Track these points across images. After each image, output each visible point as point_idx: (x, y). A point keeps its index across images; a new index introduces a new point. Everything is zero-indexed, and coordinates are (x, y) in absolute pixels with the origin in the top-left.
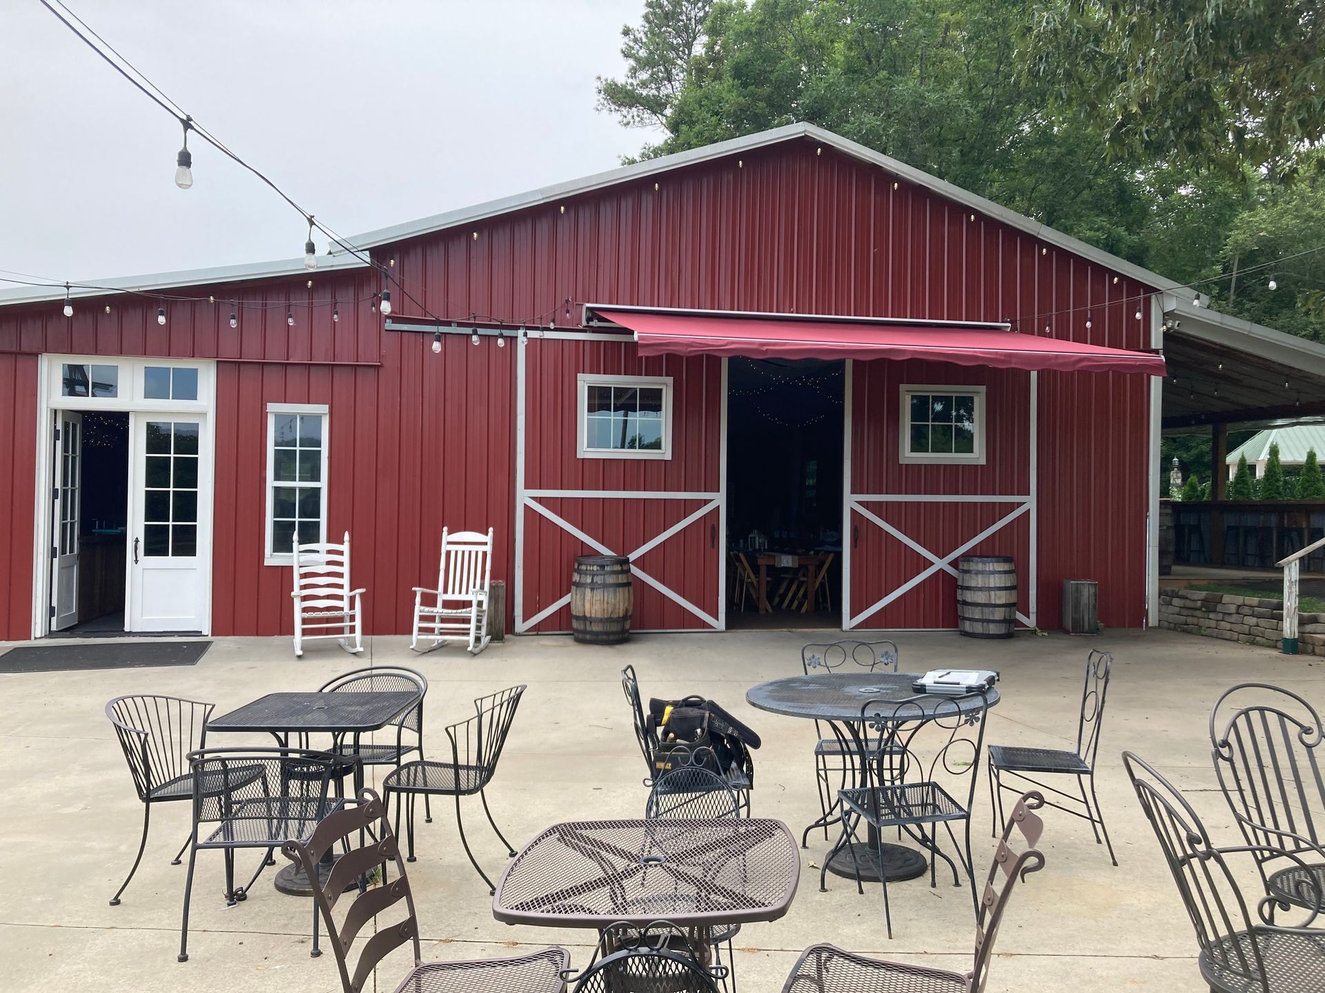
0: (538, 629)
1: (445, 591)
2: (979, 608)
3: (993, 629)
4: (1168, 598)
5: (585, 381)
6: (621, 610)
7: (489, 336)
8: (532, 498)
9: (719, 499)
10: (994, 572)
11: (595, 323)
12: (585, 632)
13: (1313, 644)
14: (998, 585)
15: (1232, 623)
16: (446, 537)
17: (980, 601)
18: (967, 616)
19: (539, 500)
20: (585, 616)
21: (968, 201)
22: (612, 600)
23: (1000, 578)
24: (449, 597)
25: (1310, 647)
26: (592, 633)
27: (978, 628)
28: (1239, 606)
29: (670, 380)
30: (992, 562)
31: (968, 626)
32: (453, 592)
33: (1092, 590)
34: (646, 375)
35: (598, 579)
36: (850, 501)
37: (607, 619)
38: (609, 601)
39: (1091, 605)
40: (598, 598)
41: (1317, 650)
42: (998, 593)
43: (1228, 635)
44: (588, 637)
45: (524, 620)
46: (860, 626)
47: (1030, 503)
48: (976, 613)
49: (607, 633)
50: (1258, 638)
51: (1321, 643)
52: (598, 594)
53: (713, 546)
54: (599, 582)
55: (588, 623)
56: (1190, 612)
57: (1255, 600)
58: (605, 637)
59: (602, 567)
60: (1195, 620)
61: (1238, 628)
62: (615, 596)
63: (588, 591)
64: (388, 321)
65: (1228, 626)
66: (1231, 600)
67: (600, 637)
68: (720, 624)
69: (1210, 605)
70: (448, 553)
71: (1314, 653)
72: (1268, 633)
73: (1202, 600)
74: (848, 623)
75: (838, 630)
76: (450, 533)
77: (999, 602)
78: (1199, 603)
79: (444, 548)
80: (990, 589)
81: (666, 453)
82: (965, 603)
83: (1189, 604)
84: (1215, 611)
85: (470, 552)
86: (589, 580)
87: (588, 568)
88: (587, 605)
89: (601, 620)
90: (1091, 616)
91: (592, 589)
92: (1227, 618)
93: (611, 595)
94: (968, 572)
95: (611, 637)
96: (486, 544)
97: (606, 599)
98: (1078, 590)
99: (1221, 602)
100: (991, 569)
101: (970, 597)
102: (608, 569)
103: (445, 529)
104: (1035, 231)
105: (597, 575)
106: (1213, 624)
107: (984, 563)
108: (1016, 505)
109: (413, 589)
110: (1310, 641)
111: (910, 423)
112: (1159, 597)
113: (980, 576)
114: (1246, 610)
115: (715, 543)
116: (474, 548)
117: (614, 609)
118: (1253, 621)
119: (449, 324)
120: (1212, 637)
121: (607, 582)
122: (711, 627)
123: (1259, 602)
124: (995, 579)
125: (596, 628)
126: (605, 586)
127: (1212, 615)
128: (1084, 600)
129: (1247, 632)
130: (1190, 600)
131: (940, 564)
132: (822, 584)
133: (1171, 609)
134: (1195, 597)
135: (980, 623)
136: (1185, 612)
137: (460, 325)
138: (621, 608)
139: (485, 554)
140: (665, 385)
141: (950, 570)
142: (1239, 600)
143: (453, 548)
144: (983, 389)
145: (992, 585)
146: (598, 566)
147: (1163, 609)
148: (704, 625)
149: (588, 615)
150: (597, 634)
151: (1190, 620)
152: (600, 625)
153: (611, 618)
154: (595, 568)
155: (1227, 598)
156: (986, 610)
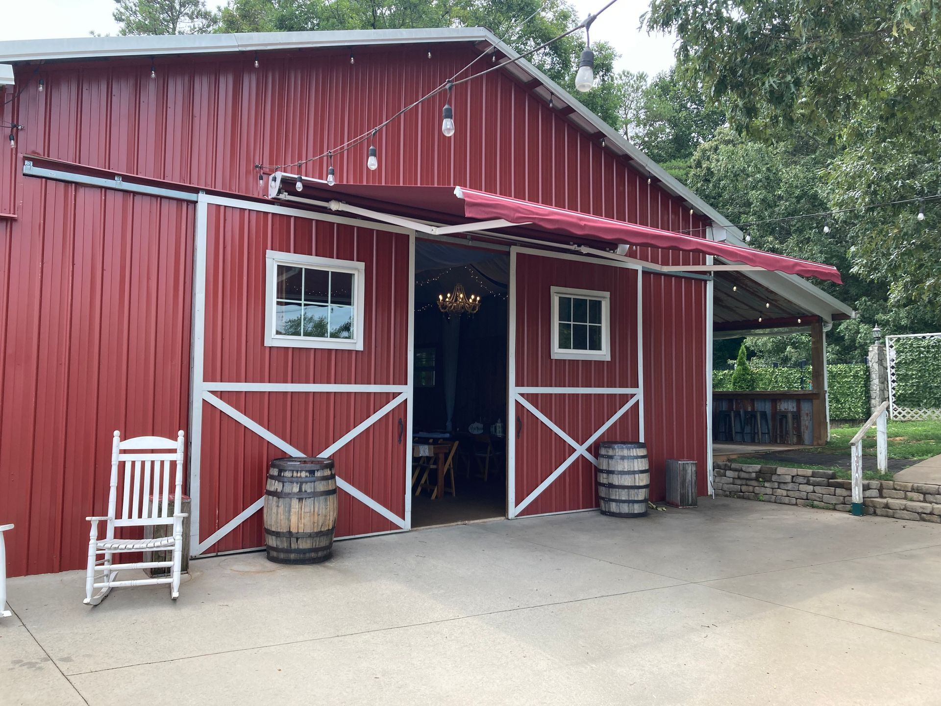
0: (216, 550)
1: (119, 515)
2: (626, 490)
3: (637, 509)
4: (722, 471)
5: (275, 259)
6: (331, 521)
7: (162, 197)
8: (212, 392)
9: (407, 392)
10: (637, 457)
11: (285, 196)
12: (289, 551)
13: (874, 507)
14: (641, 469)
15: (788, 490)
16: (117, 444)
17: (626, 484)
18: (613, 497)
19: (221, 395)
20: (290, 532)
21: (602, 128)
22: (323, 511)
23: (642, 462)
24: (125, 522)
25: (871, 510)
26: (298, 551)
27: (625, 509)
28: (793, 477)
29: (362, 265)
30: (635, 448)
31: (614, 507)
32: (130, 516)
33: (694, 469)
34: (338, 258)
35: (308, 488)
36: (514, 393)
37: (316, 533)
38: (320, 513)
39: (693, 481)
40: (307, 510)
41: (878, 511)
42: (642, 475)
43: (786, 500)
44: (292, 556)
45: (201, 540)
46: (523, 513)
47: (639, 393)
48: (623, 495)
49: (315, 550)
50: (815, 503)
51: (882, 506)
52: (308, 504)
53: (400, 441)
54: (309, 491)
55: (293, 540)
56: (744, 482)
57: (809, 472)
58: (313, 555)
59: (312, 472)
60: (751, 489)
61: (797, 494)
62: (326, 505)
63: (295, 503)
64: (26, 162)
65: (785, 493)
66: (783, 471)
67: (308, 555)
68: (406, 523)
69: (764, 476)
70: (122, 465)
71: (875, 514)
72: (826, 498)
73: (756, 472)
74: (513, 510)
75: (503, 518)
76: (124, 438)
77: (641, 484)
78: (754, 475)
79: (116, 458)
80: (634, 473)
81: (357, 343)
82: (611, 486)
83: (743, 475)
84: (770, 481)
85: (153, 463)
86: (296, 489)
87: (295, 474)
88: (294, 519)
89: (310, 536)
90: (693, 491)
91: (300, 500)
92: (782, 486)
93: (322, 505)
94: (611, 457)
95: (320, 554)
96: (173, 451)
97: (316, 509)
98: (684, 469)
99: (775, 474)
100: (635, 454)
101: (616, 480)
102: (318, 474)
103: (117, 433)
104: (644, 163)
105: (306, 482)
106: (769, 491)
107: (629, 449)
108: (629, 396)
109: (88, 518)
110: (870, 504)
111: (558, 322)
112: (713, 470)
113: (626, 461)
114: (801, 480)
115: (402, 439)
116: (158, 457)
117: (325, 519)
118: (810, 488)
119: (111, 176)
120: (770, 502)
121: (318, 490)
122: (398, 527)
123: (813, 472)
124: (638, 463)
125: (304, 545)
126: (315, 495)
127: (766, 484)
128: (689, 477)
129: (805, 497)
130: (745, 472)
131: (581, 450)
132: (449, 470)
133: (724, 480)
134: (750, 470)
135: (627, 504)
136: (739, 482)
137: (126, 179)
138: (332, 518)
139: (173, 464)
140: (356, 270)
141: (588, 456)
142: (794, 471)
143: (128, 458)
144: (607, 294)
145: (636, 469)
146: (306, 471)
147: (717, 480)
148: (393, 526)
149: (294, 530)
150: (304, 551)
151: (744, 488)
152: (308, 541)
153: (321, 532)
154: (304, 474)
155: (781, 470)
156: (632, 492)
